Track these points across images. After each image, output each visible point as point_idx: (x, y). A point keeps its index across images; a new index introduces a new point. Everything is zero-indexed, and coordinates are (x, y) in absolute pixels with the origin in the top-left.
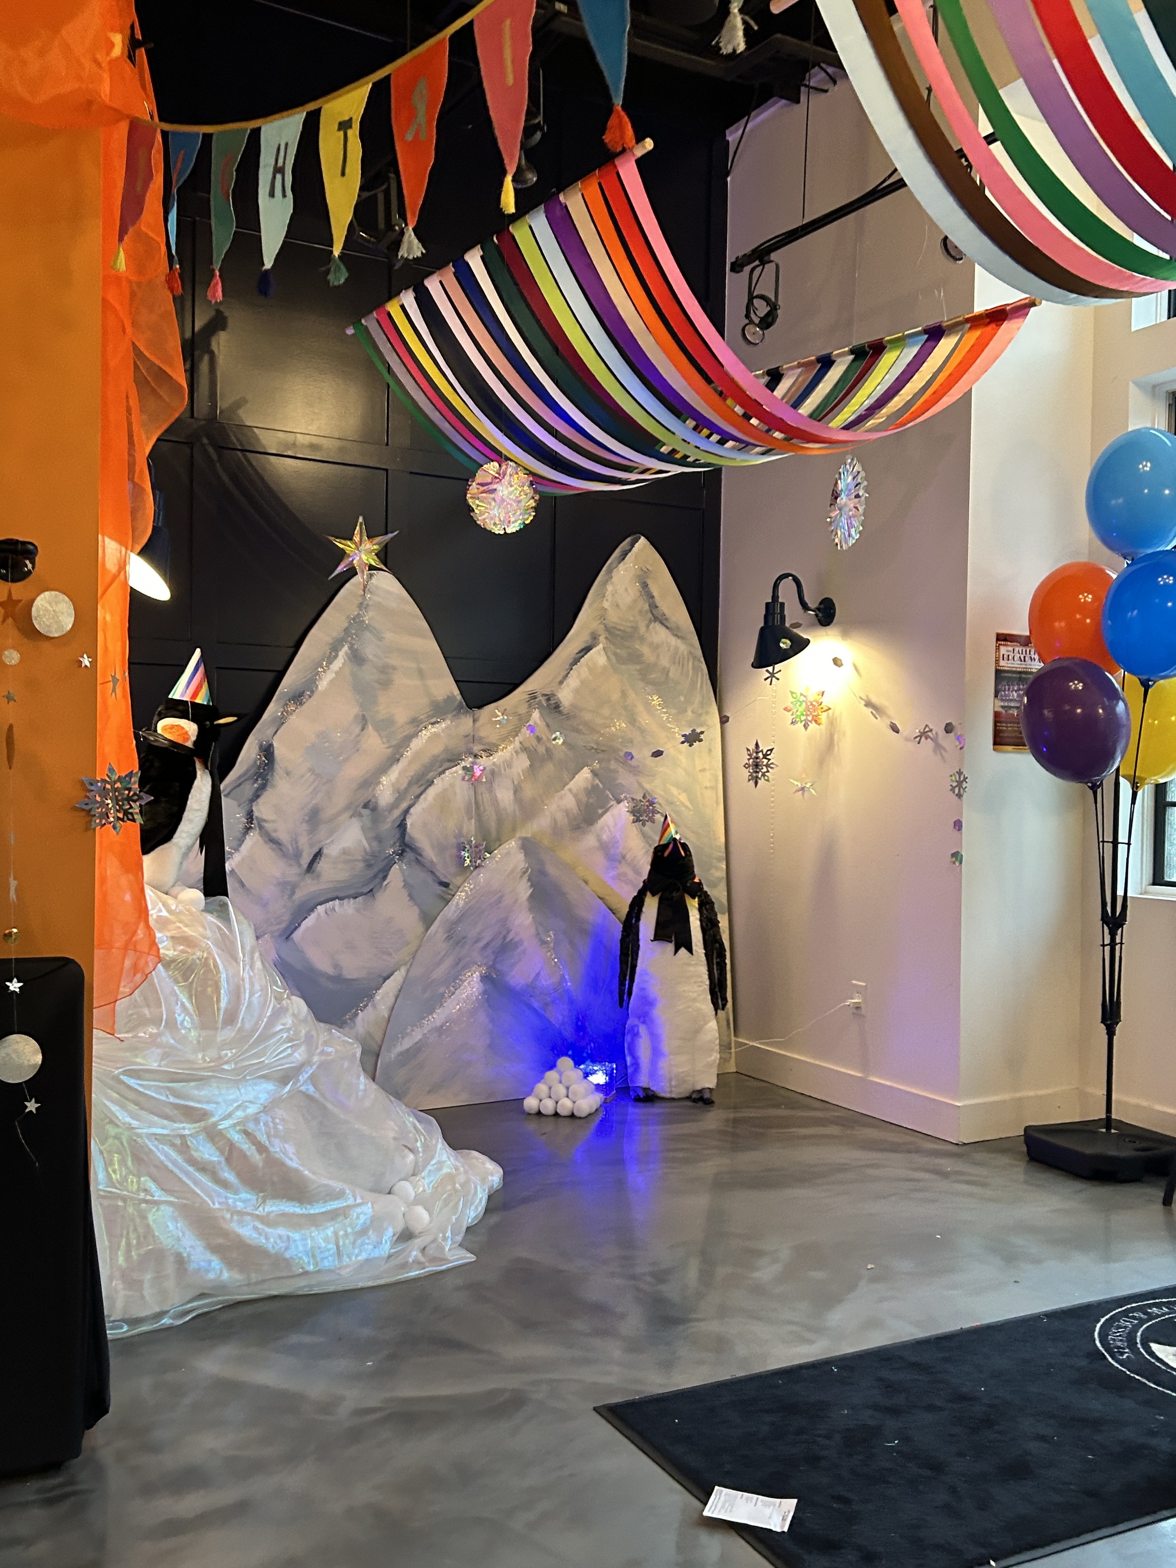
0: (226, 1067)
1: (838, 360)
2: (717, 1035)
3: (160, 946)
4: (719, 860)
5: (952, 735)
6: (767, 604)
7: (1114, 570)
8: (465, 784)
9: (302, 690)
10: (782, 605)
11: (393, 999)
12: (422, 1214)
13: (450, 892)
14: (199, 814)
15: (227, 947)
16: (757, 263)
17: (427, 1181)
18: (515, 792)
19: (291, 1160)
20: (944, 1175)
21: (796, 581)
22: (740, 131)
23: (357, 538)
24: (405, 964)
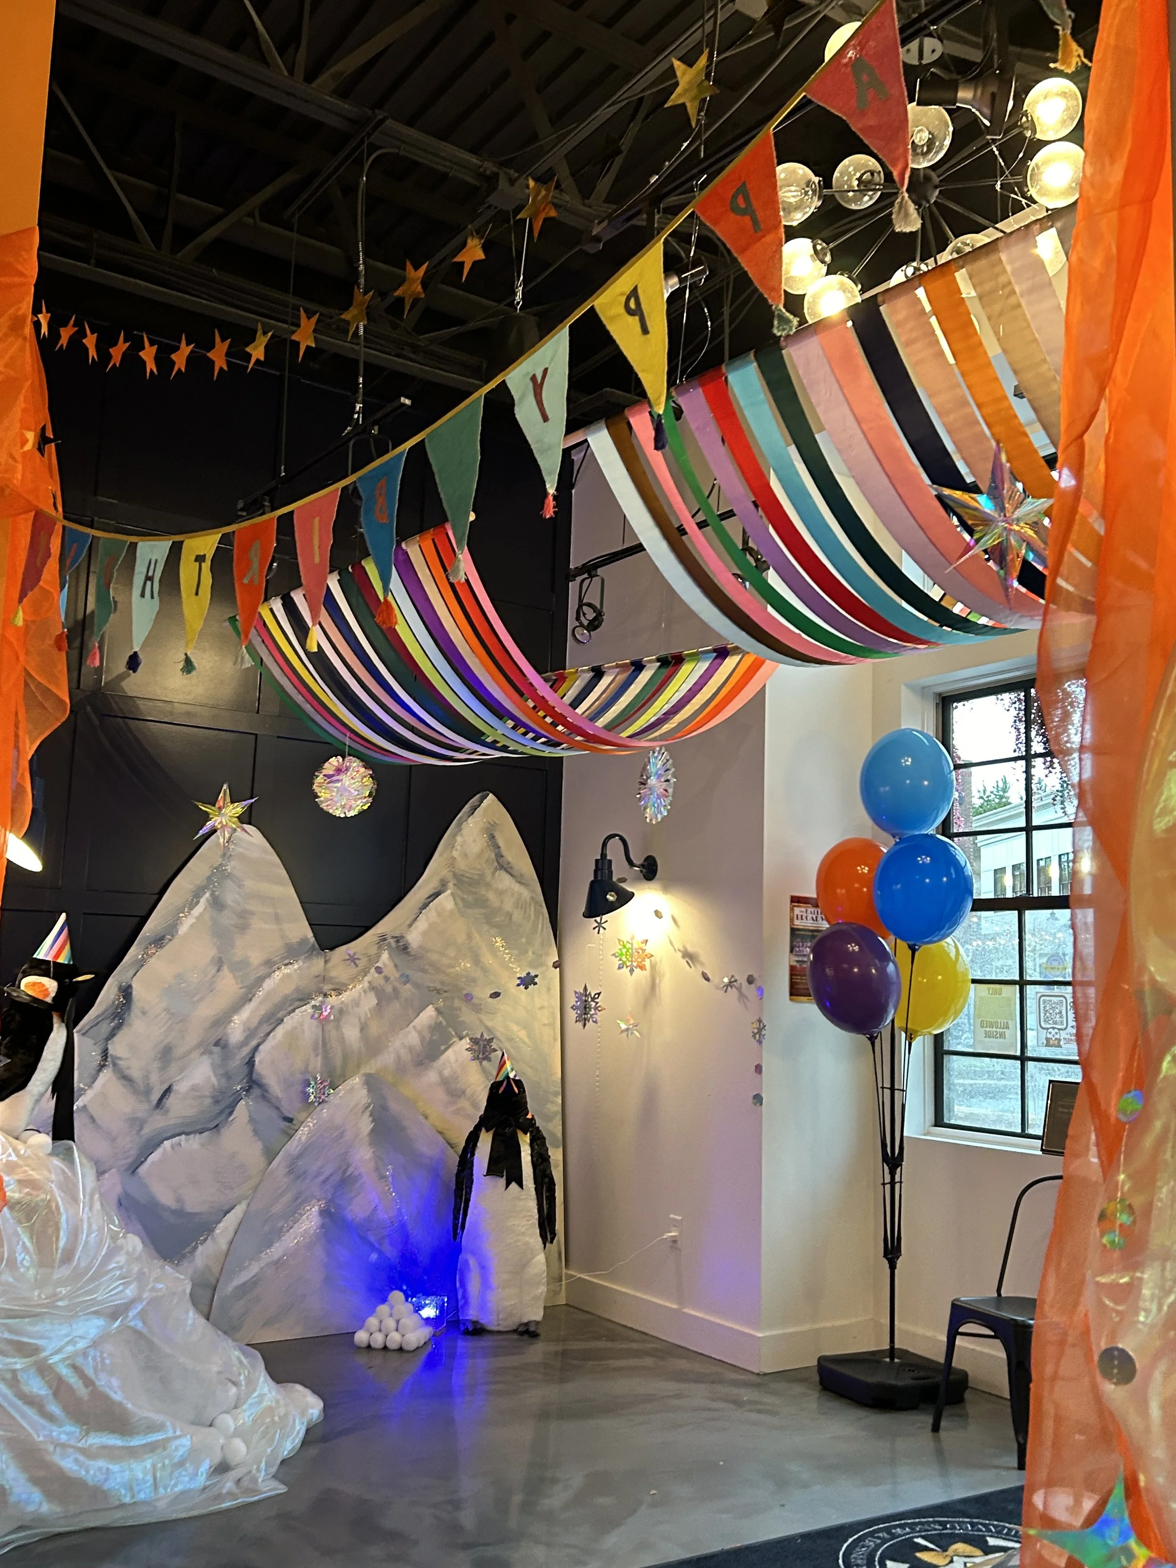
0: (60, 1303)
1: (648, 665)
2: (545, 1268)
3: (6, 1189)
4: (555, 1095)
5: (753, 986)
6: (597, 861)
7: (885, 845)
8: (315, 1022)
9: (162, 934)
10: (610, 861)
11: (232, 1234)
12: (240, 1447)
13: (293, 1127)
14: (53, 1063)
15: (69, 1188)
16: (586, 576)
17: (247, 1414)
18: (362, 1030)
19: (116, 1393)
20: (738, 1403)
21: (623, 840)
22: (583, 454)
23: (220, 803)
24: (246, 1198)
